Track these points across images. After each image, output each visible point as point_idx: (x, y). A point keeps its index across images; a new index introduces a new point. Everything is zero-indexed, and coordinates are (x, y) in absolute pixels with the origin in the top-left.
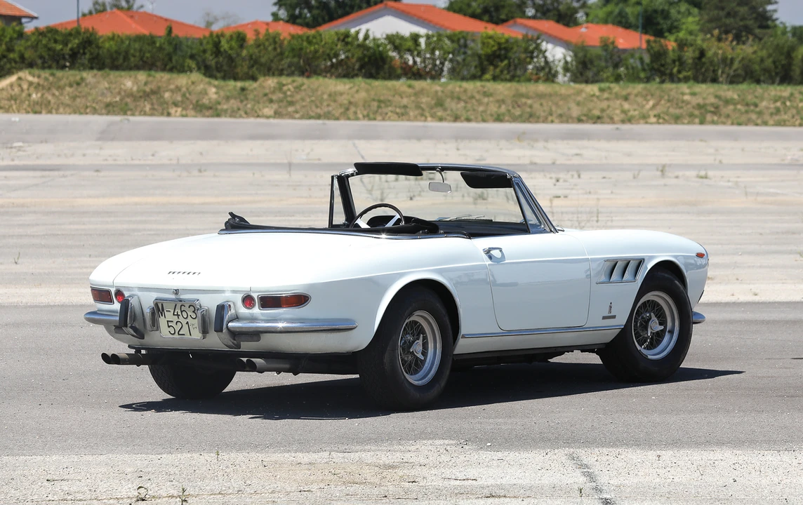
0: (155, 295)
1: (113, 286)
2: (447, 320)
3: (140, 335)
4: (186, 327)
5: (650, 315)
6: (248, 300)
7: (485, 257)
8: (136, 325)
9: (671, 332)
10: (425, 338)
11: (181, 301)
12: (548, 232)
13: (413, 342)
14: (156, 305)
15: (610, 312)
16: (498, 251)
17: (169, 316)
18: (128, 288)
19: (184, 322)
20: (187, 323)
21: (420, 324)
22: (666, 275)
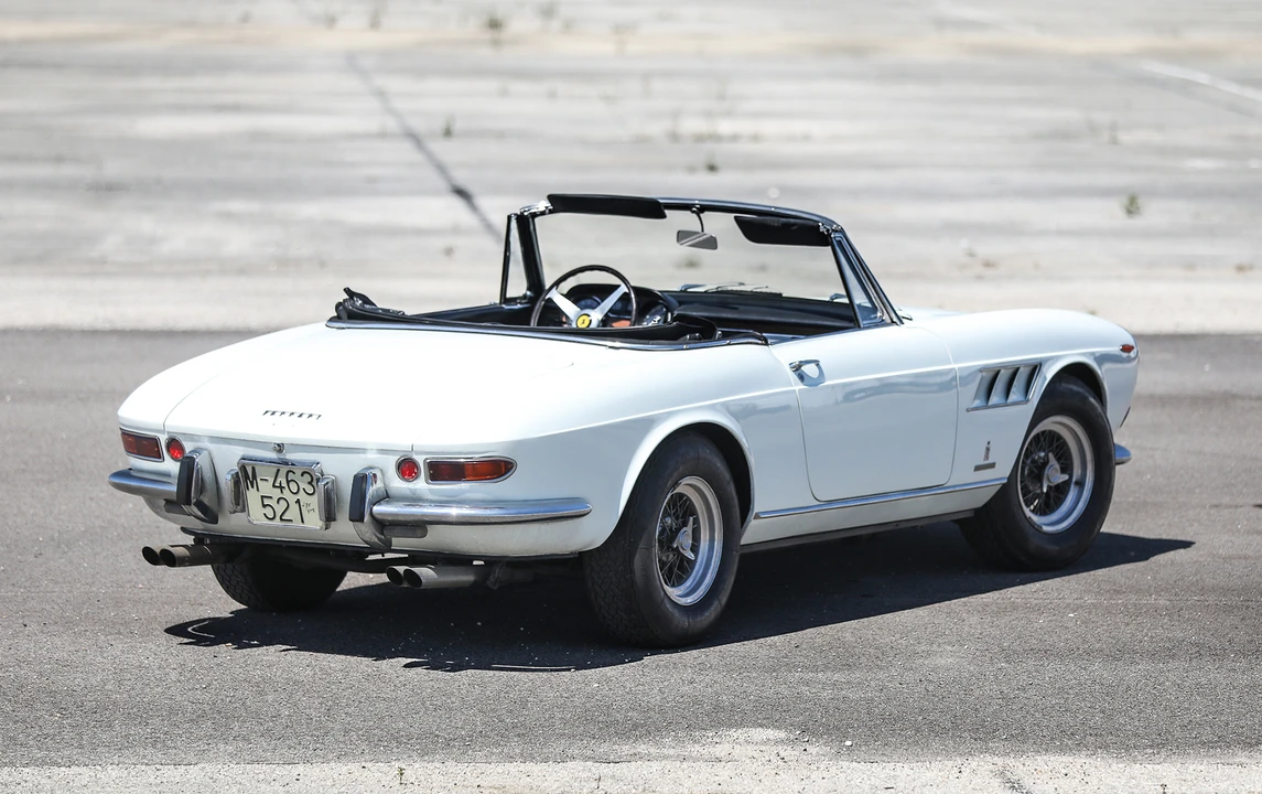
0: (240, 451)
1: (163, 432)
2: (732, 489)
3: (210, 515)
4: (294, 507)
5: (1047, 455)
6: (407, 468)
7: (793, 377)
8: (206, 500)
9: (1080, 484)
10: (696, 521)
11: (287, 464)
12: (888, 325)
13: (678, 530)
14: (243, 468)
15: (987, 457)
16: (813, 365)
17: (266, 488)
18: (191, 437)
19: (292, 499)
20: (298, 501)
21: (688, 499)
22: (1075, 388)
